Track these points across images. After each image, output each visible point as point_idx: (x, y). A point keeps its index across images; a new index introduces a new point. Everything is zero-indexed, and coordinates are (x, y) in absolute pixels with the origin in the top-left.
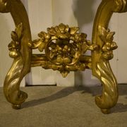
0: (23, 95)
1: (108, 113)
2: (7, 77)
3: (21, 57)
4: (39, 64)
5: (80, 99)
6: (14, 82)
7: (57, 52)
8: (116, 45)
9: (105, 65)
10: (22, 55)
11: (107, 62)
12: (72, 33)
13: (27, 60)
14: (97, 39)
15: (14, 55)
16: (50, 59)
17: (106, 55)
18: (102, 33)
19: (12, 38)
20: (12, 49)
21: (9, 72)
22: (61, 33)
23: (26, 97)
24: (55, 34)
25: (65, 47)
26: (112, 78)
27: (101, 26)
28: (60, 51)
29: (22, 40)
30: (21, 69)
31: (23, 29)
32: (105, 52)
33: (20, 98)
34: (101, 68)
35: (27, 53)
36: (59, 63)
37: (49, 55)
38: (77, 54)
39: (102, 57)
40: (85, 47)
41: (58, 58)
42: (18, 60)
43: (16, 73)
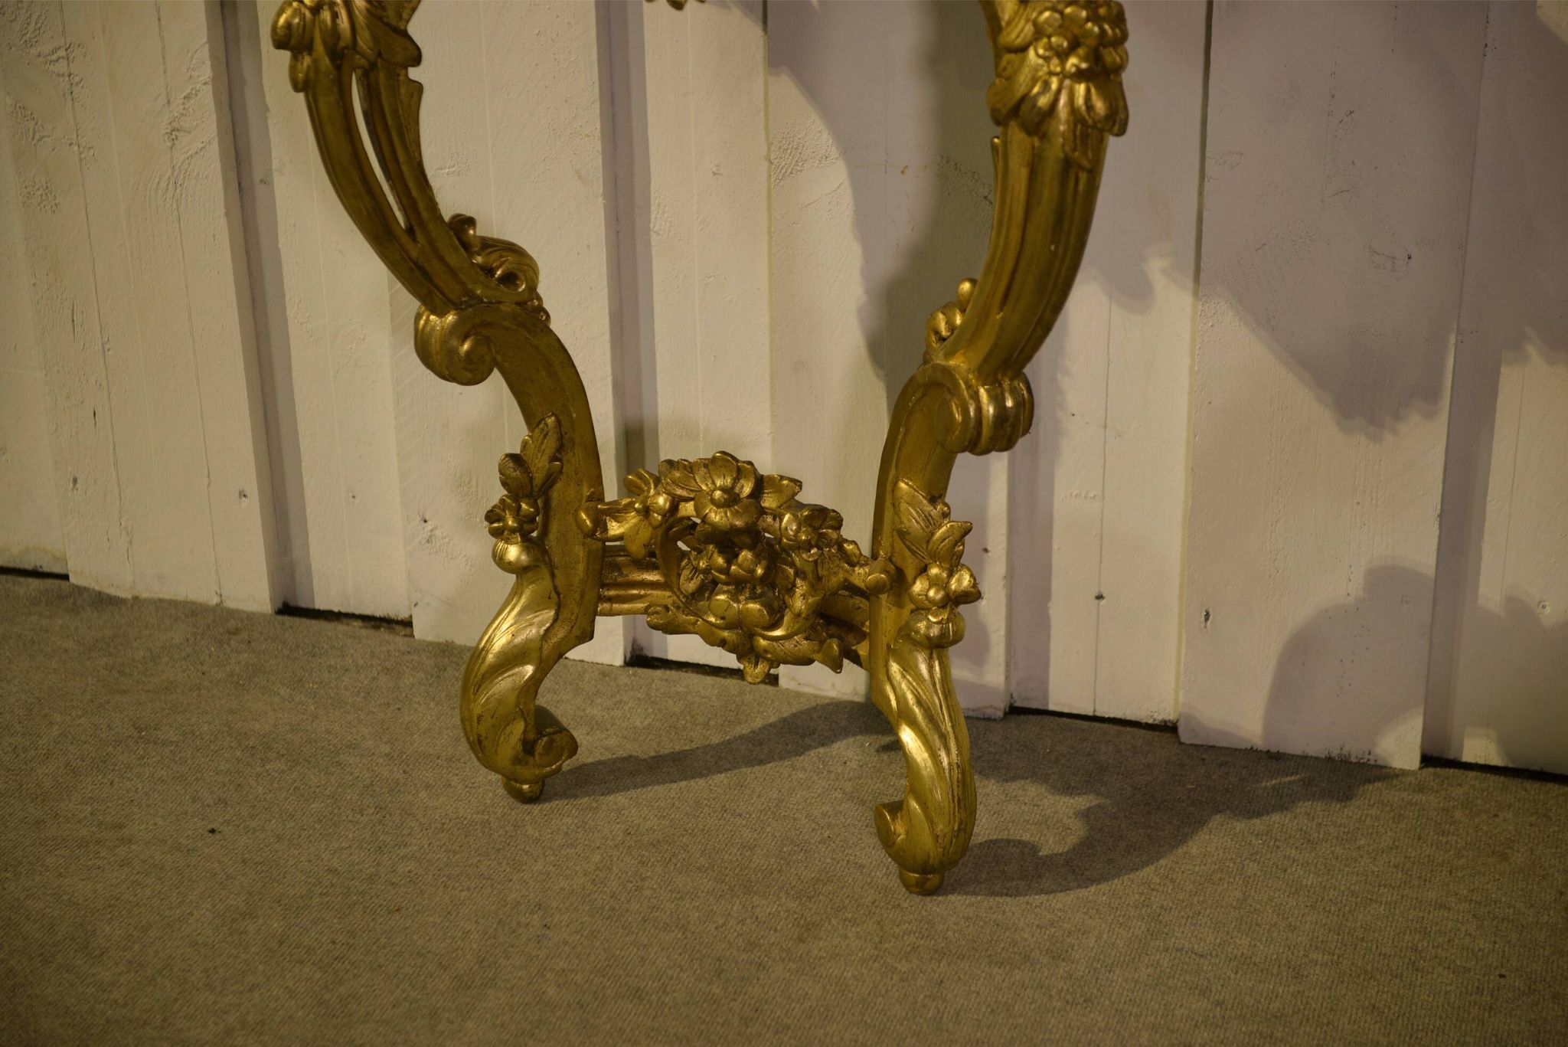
0: (547, 740)
1: (926, 892)
2: (479, 654)
3: (545, 572)
4: (640, 605)
5: (848, 787)
6: (504, 684)
7: (706, 571)
8: (975, 585)
9: (923, 668)
10: (556, 560)
11: (935, 656)
12: (769, 501)
13: (576, 581)
14: (893, 541)
15: (510, 563)
16: (682, 593)
17: (922, 626)
18: (912, 520)
19: (504, 484)
20: (506, 532)
21: (485, 633)
22: (713, 501)
23: (566, 754)
24: (692, 496)
25: (741, 558)
26: (943, 737)
27: (907, 484)
28: (721, 571)
29: (555, 494)
30: (544, 625)
31: (561, 448)
32: (923, 609)
33: (537, 757)
34: (904, 677)
35: (580, 552)
36: (723, 618)
37: (679, 575)
38: (804, 596)
39: (905, 633)
40: (835, 570)
41: (718, 597)
42: (533, 582)
43: (518, 640)
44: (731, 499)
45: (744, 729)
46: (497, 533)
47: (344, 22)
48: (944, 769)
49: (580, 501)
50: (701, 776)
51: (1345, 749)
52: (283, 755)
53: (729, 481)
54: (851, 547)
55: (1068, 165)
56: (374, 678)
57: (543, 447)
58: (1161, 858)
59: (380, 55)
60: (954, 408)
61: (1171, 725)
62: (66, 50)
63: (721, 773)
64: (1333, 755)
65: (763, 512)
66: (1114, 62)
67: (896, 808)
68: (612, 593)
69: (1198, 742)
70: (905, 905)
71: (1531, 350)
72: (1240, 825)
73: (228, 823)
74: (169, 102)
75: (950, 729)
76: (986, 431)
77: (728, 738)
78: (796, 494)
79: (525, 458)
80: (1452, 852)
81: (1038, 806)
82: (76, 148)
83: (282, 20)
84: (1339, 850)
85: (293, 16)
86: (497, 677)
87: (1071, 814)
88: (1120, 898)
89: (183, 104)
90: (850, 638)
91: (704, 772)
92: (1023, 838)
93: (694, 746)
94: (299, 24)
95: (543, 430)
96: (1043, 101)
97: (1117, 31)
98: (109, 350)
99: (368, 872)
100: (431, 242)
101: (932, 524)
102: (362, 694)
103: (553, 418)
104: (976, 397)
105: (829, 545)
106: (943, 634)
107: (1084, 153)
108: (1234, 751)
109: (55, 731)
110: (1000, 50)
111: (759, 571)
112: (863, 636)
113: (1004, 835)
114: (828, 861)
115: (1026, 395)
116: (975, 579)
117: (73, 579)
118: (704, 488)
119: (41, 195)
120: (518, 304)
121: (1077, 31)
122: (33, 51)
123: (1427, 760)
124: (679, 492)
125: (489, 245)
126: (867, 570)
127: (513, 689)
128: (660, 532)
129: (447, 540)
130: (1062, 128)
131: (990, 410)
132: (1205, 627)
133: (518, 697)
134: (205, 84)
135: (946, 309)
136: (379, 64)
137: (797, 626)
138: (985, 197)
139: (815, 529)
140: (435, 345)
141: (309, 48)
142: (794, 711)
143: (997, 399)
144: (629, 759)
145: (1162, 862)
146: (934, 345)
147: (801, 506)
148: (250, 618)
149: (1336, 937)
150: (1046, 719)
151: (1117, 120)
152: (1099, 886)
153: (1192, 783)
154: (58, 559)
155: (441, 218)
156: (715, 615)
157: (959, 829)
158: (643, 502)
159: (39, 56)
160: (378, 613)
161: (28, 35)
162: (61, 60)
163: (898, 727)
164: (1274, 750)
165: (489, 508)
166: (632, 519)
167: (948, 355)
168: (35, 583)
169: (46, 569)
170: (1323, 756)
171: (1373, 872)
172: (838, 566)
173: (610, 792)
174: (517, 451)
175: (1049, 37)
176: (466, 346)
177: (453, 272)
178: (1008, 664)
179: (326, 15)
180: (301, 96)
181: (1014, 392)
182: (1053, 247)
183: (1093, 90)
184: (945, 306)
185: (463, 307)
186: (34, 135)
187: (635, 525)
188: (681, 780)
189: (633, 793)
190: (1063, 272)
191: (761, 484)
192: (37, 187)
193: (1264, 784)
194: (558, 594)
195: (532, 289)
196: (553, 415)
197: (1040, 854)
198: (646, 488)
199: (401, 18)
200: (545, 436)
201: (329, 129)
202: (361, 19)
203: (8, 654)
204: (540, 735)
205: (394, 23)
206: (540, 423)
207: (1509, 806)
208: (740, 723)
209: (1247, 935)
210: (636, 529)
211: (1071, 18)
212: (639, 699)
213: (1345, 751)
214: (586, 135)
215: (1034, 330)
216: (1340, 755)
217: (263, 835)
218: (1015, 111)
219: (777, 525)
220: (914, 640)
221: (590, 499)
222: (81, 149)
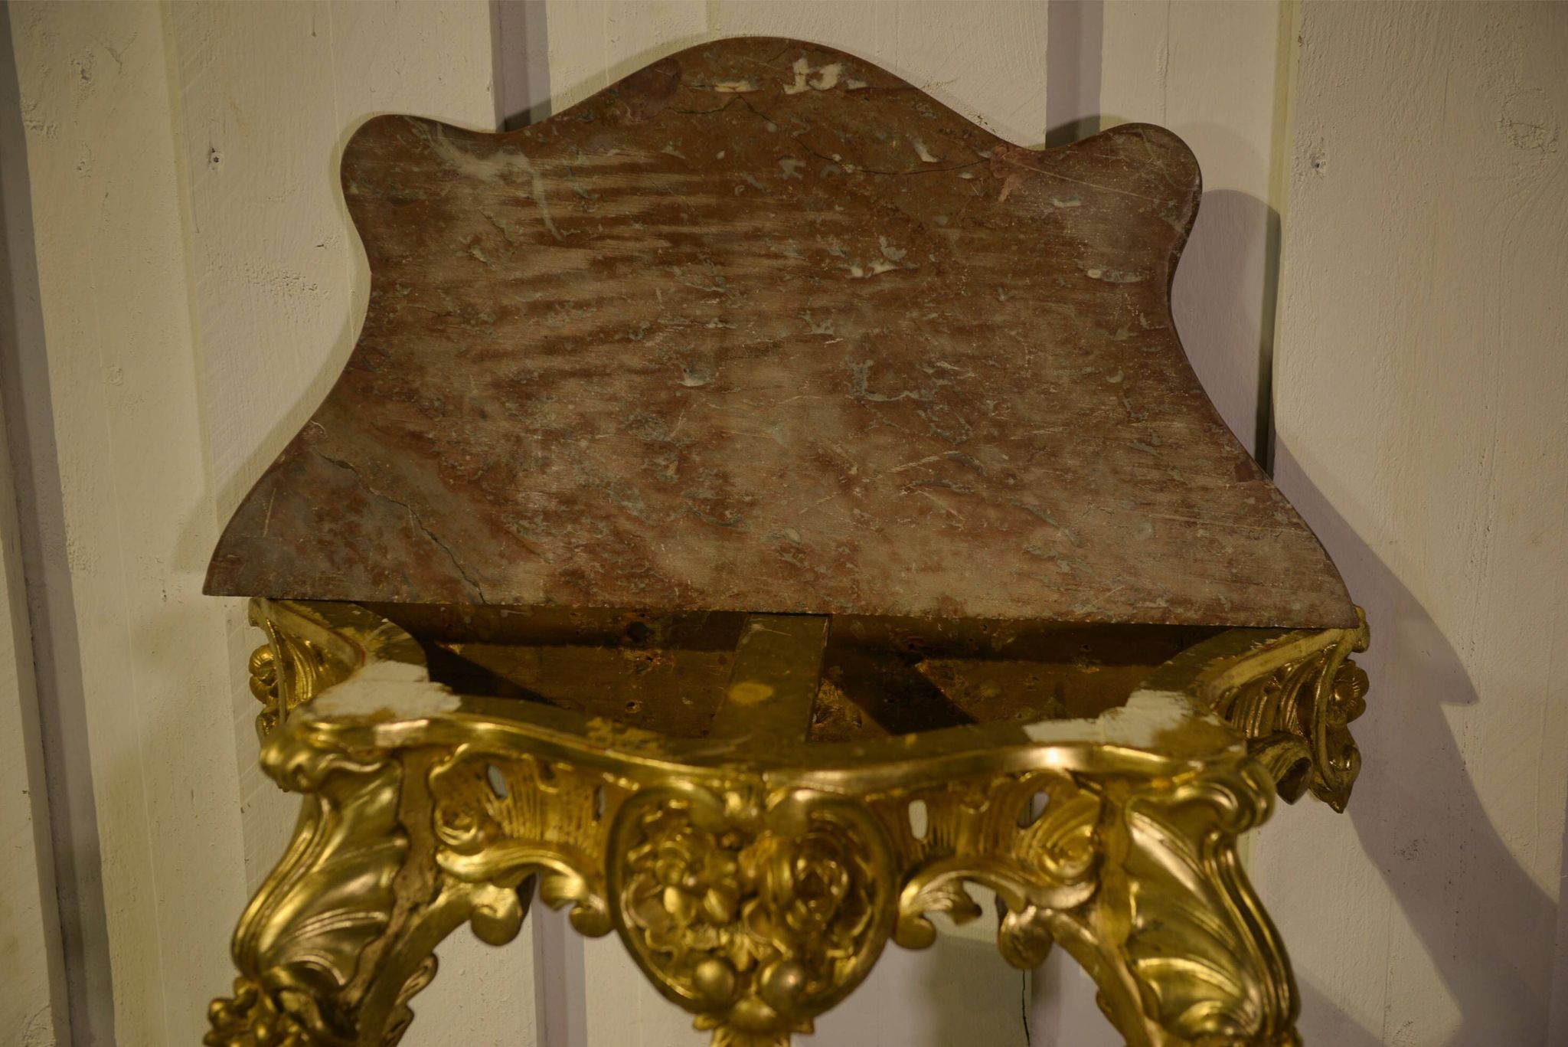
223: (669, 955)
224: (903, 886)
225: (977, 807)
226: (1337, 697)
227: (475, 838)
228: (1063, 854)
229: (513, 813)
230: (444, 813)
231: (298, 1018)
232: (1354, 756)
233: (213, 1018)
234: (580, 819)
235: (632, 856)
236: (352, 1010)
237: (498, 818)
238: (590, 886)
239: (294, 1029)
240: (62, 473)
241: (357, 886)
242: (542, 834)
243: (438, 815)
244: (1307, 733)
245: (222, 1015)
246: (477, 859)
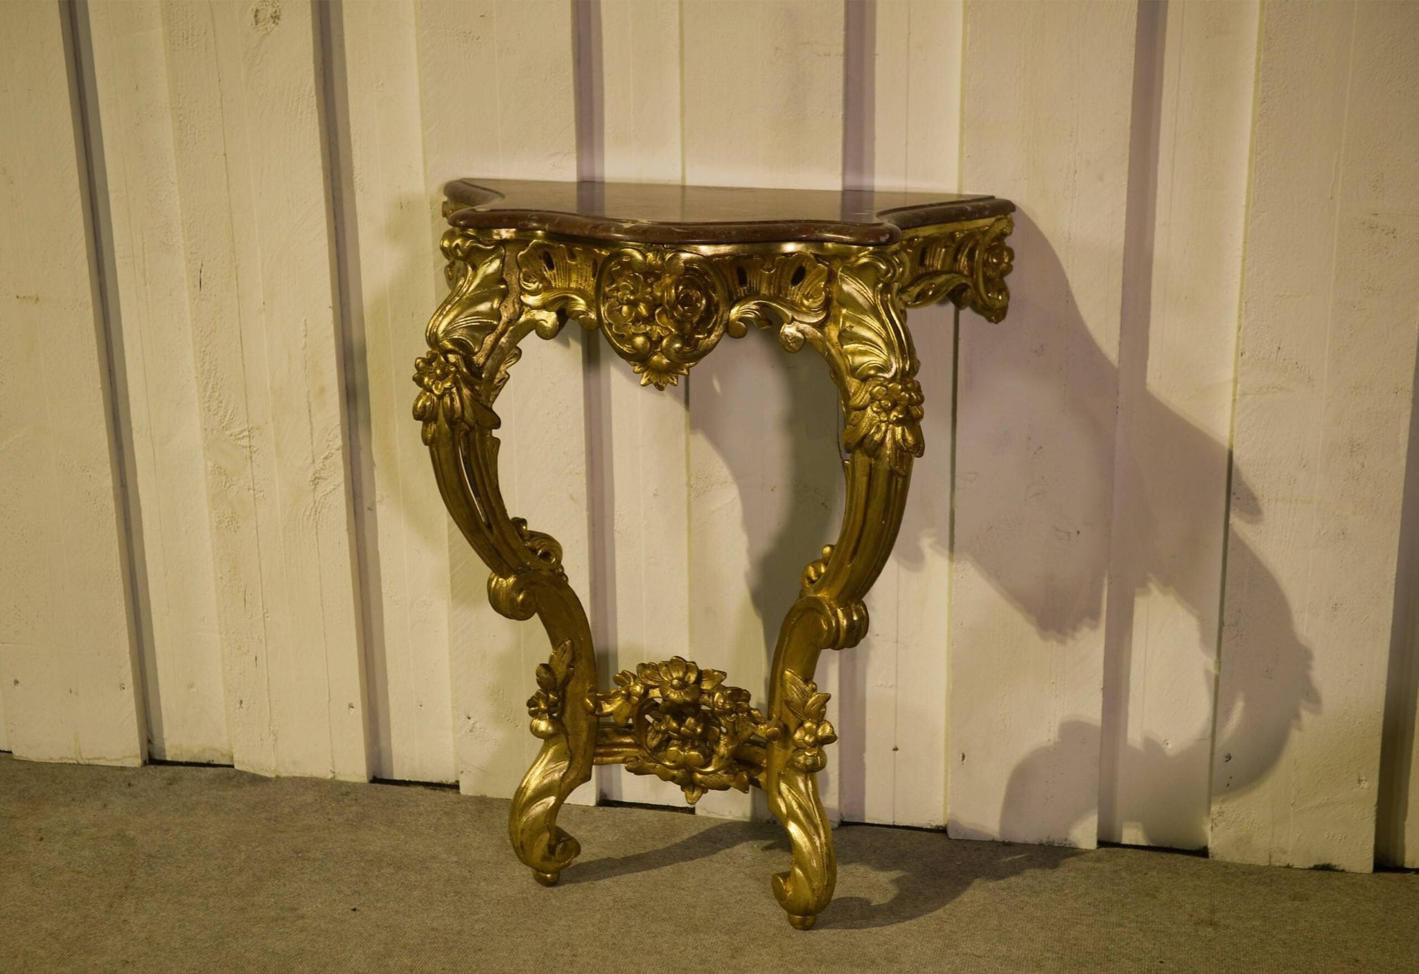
0: (563, 844)
1: (806, 927)
2: (520, 791)
3: (563, 738)
4: (620, 758)
5: (748, 871)
6: (538, 809)
7: (665, 732)
8: (833, 733)
9: (802, 786)
10: (569, 730)
11: (808, 778)
12: (706, 686)
13: (581, 744)
14: (781, 708)
15: (542, 732)
16: (648, 747)
17: (801, 759)
18: (794, 694)
19: (539, 683)
20: (540, 713)
21: (525, 777)
22: (672, 686)
23: (574, 854)
24: (657, 685)
25: (687, 722)
26: (816, 827)
27: (790, 672)
28: (675, 731)
29: (569, 688)
30: (562, 771)
31: (573, 660)
32: (801, 749)
33: (557, 856)
34: (790, 792)
35: (583, 725)
36: (674, 762)
37: (646, 736)
38: (726, 745)
39: (791, 764)
40: (746, 727)
41: (671, 749)
42: (555, 744)
43: (546, 781)
44: (683, 684)
45: (678, 841)
46: (534, 714)
47: (457, 404)
48: (817, 847)
49: (584, 692)
50: (655, 868)
51: (1051, 838)
52: (391, 864)
53: (681, 674)
54: (756, 712)
55: (892, 473)
56: (439, 819)
57: (563, 659)
58: (945, 904)
59: (477, 422)
60: (822, 621)
61: (941, 828)
62: (249, 431)
63: (667, 865)
64: (1043, 842)
65: (702, 692)
66: (918, 414)
67: (786, 876)
68: (602, 751)
69: (961, 838)
70: (794, 936)
71: (1152, 586)
72: (991, 885)
73: (363, 905)
74: (314, 461)
75: (819, 822)
76: (842, 635)
77: (668, 845)
78: (722, 680)
79: (552, 666)
80: (1122, 895)
81: (866, 878)
82: (252, 492)
83: (420, 404)
84: (1053, 896)
85: (426, 401)
86: (533, 805)
87: (887, 881)
88: (925, 927)
89: (323, 462)
90: (753, 772)
91: (657, 865)
92: (860, 896)
93: (647, 851)
94: (430, 405)
95: (563, 648)
96: (877, 437)
97: (919, 397)
98: (267, 617)
99: (457, 929)
100: (502, 534)
101: (805, 696)
102: (433, 828)
103: (569, 641)
104: (835, 614)
105: (742, 712)
106: (815, 763)
107: (901, 466)
108: (982, 842)
109: (243, 856)
110: (850, 409)
111: (699, 730)
112: (760, 769)
113: (848, 895)
114: (742, 913)
115: (864, 614)
116: (833, 728)
117: (237, 767)
118: (666, 679)
119: (228, 522)
120: (551, 571)
121: (895, 397)
122: (228, 433)
123: (1101, 843)
124: (650, 683)
125: (534, 535)
126: (766, 726)
127: (543, 812)
128: (636, 708)
129: (483, 730)
130: (888, 452)
131: (844, 622)
132: (963, 764)
133: (546, 817)
134: (338, 449)
135: (815, 563)
136: (476, 428)
137: (721, 764)
138: (823, 504)
139: (735, 701)
140: (502, 596)
141: (435, 419)
142: (707, 828)
143: (848, 616)
144: (609, 859)
145: (947, 906)
146: (807, 586)
147: (725, 688)
148: (355, 786)
149: (1058, 944)
150: (864, 828)
151: (919, 448)
152: (911, 921)
153: (959, 861)
154: (224, 755)
155: (508, 518)
156: (669, 761)
157: (827, 885)
158: (627, 690)
159: (231, 435)
160: (435, 780)
161: (225, 423)
162: (245, 438)
163: (786, 823)
164: (1007, 841)
165: (529, 698)
166: (618, 702)
167: (817, 591)
168: (211, 770)
169: (216, 762)
170: (1037, 843)
171: (1076, 907)
172: (748, 725)
173: (600, 878)
174: (547, 662)
175: (880, 401)
176: (521, 597)
177: (514, 552)
178: (840, 794)
179: (447, 400)
180: (427, 447)
181: (858, 611)
182: (884, 522)
183: (906, 430)
184: (813, 563)
185: (519, 572)
186: (225, 484)
187: (620, 705)
188: (643, 871)
189: (615, 879)
190: (889, 537)
191: (701, 675)
192: (226, 516)
193: (1003, 860)
194: (571, 751)
195: (559, 561)
196: (569, 639)
197: (872, 904)
198: (627, 682)
199: (489, 401)
200: (564, 653)
201: (445, 467)
202: (467, 402)
203: (201, 813)
204: (559, 841)
205: (485, 403)
206: (561, 644)
207: (1154, 868)
208: (674, 837)
209: (1005, 945)
210: (620, 707)
211: (892, 389)
212: (609, 825)
213: (1051, 839)
214: (577, 474)
215: (871, 573)
216: (1047, 842)
217: (386, 911)
218: (860, 444)
219: (711, 700)
220: (797, 768)
221: (590, 691)
222: (256, 492)
223: (623, 336)
224: (732, 307)
225: (769, 271)
226: (995, 261)
227: (538, 286)
228: (812, 297)
229: (557, 277)
230: (524, 275)
231: (454, 365)
232: (1004, 293)
233: (417, 366)
234: (586, 277)
235: (607, 289)
236: (481, 368)
237: (550, 279)
238: (589, 305)
239: (453, 369)
240: (352, 139)
241: (484, 307)
242: (569, 285)
243: (521, 275)
244: (972, 275)
245: (421, 364)
246: (539, 297)
